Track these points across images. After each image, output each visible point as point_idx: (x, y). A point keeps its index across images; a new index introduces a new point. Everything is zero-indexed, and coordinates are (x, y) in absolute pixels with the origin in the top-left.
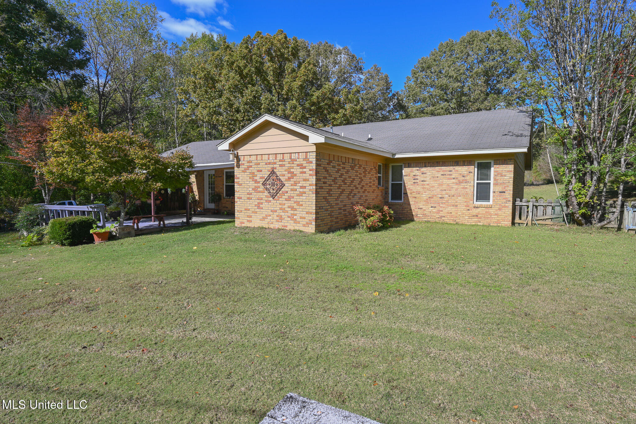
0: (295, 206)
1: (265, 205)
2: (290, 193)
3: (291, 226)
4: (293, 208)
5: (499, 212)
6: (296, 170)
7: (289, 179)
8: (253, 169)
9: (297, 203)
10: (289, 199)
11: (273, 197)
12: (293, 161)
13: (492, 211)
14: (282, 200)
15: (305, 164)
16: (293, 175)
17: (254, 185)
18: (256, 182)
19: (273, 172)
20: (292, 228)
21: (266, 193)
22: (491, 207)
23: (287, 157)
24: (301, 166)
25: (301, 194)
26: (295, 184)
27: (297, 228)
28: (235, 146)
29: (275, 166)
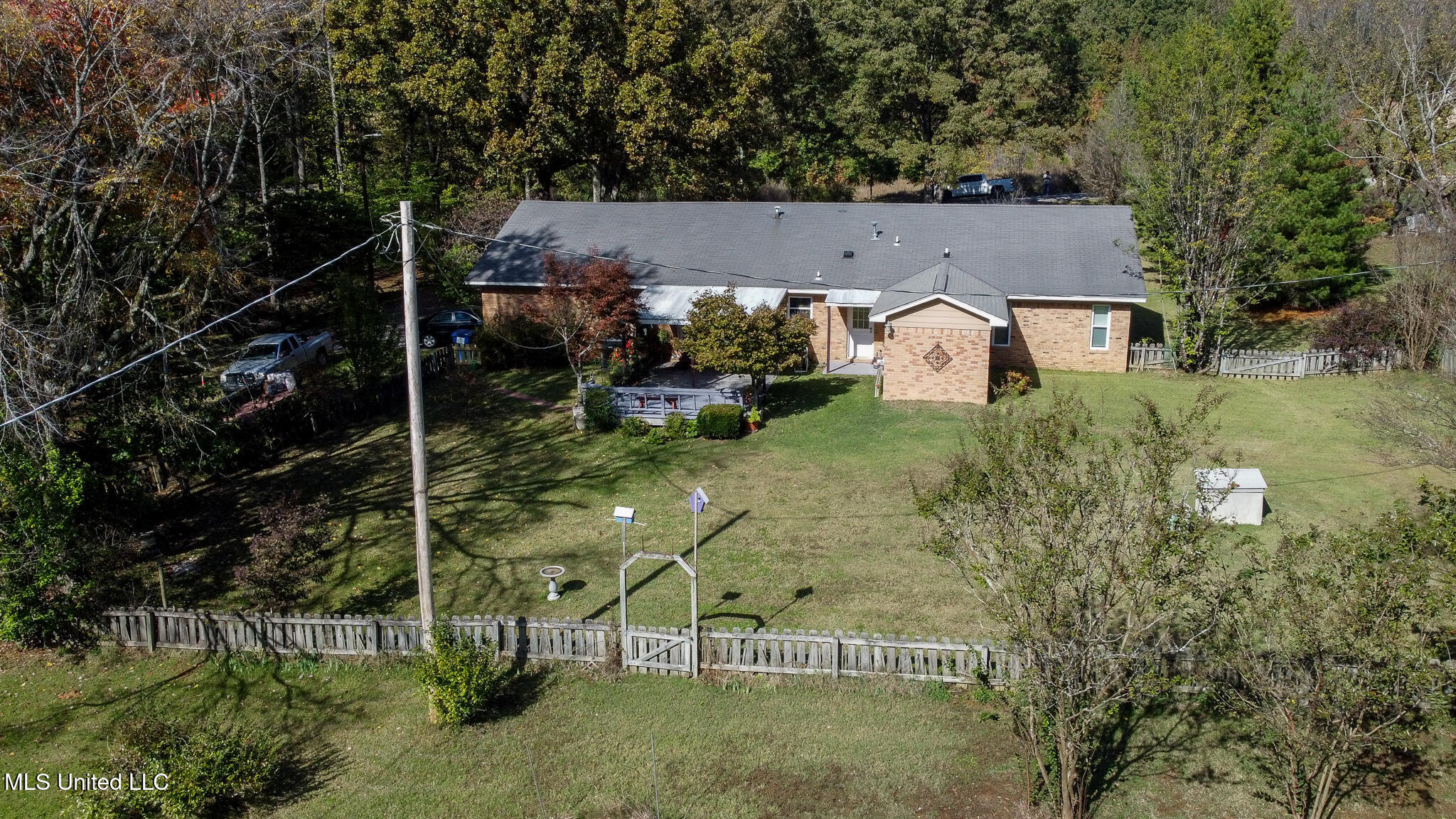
0: (965, 379)
1: (925, 378)
2: (958, 367)
3: (958, 398)
4: (961, 382)
5: (1115, 359)
6: (968, 346)
7: (958, 354)
8: (913, 342)
9: (968, 377)
10: (957, 373)
11: (937, 370)
12: (964, 337)
13: (1108, 357)
14: (949, 374)
15: (977, 341)
16: (963, 350)
17: (911, 357)
18: (915, 354)
19: (938, 346)
20: (960, 401)
21: (928, 366)
22: (1106, 353)
23: (956, 333)
24: (973, 343)
25: (972, 369)
26: (965, 359)
27: (966, 401)
28: (889, 318)
29: (940, 340)
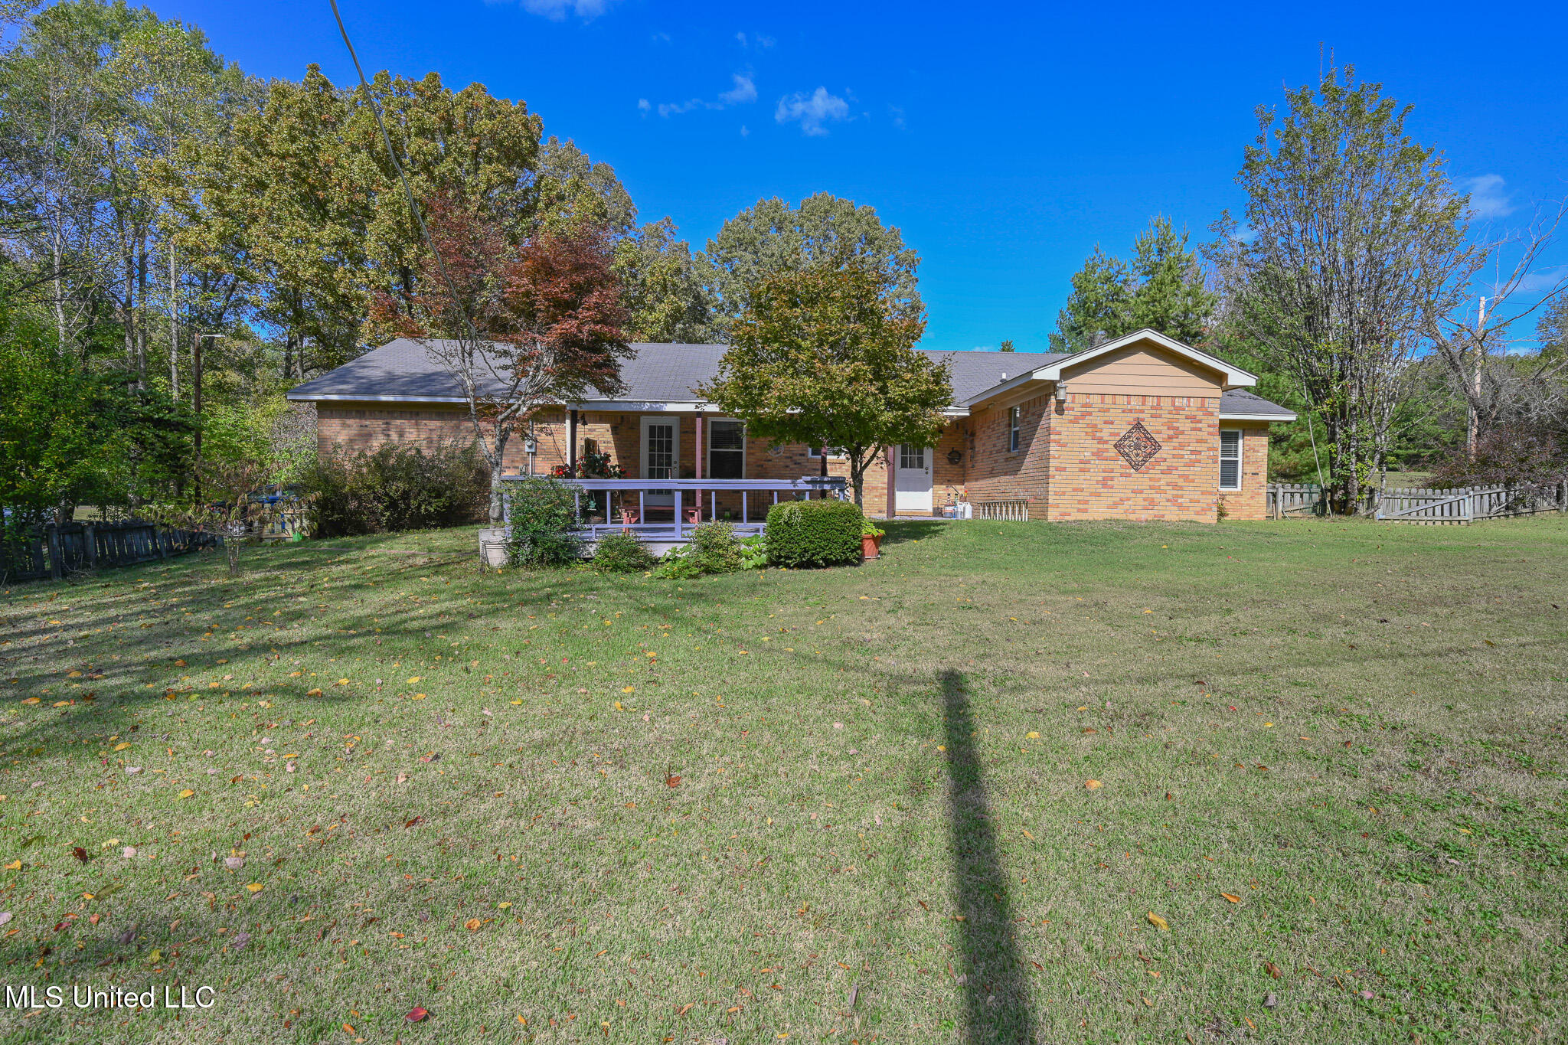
0: (1181, 482)
1: (1118, 482)
2: (1171, 462)
3: (1172, 515)
4: (1175, 486)
6: (1185, 425)
7: (1170, 438)
8: (1097, 419)
9: (1185, 477)
10: (1169, 471)
11: (1136, 467)
12: (1178, 409)
13: (1242, 500)
14: (1155, 473)
15: (1200, 415)
16: (1178, 432)
17: (1095, 446)
18: (1100, 440)
19: (1138, 426)
20: (1175, 518)
21: (1122, 461)
22: (1238, 495)
23: (1166, 403)
24: (1193, 419)
25: (1191, 464)
26: (1182, 447)
27: (1184, 518)
28: (1066, 373)
29: (1141, 416)
